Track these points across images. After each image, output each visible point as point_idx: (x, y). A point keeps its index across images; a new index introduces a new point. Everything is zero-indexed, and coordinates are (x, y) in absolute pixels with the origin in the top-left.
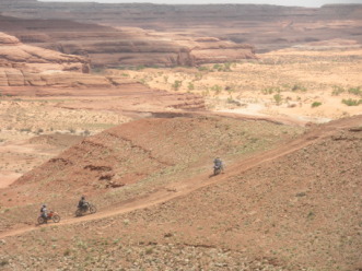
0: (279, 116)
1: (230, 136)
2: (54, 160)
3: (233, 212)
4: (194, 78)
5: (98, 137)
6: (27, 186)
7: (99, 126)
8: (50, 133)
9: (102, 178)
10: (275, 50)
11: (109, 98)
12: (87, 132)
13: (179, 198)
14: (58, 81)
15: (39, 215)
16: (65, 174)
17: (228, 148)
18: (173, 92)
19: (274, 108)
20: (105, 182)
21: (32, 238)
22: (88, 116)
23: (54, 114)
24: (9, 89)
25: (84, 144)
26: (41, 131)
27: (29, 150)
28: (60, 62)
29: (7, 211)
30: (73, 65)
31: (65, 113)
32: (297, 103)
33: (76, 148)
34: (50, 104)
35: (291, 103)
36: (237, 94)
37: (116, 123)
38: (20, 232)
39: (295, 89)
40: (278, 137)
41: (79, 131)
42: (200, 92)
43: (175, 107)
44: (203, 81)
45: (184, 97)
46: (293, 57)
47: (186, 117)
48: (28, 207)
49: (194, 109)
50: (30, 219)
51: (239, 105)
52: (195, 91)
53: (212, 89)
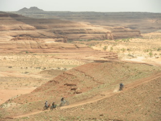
0: (151, 62)
1: (129, 71)
2: (51, 81)
3: (131, 105)
4: (113, 45)
5: (70, 71)
6: (39, 93)
7: (71, 66)
8: (49, 69)
9: (72, 89)
10: (150, 32)
11: (75, 54)
12: (65, 69)
13: (106, 99)
14: (53, 46)
15: (44, 105)
16: (55, 88)
17: (128, 76)
18: (104, 51)
19: (149, 58)
20: (73, 91)
21: (41, 116)
22: (66, 62)
23: (51, 61)
24: (31, 50)
25: (64, 74)
26: (45, 68)
27: (39, 77)
28: (54, 38)
29: (30, 104)
30: (59, 39)
31: (56, 60)
32: (159, 56)
33: (61, 76)
34: (49, 56)
35: (157, 56)
36: (132, 52)
37: (78, 65)
38: (35, 113)
39: (158, 50)
40: (151, 71)
41: (62, 69)
42: (116, 51)
43: (105, 58)
44: (117, 46)
45: (109, 53)
46: (158, 36)
47: (109, 63)
48: (40, 102)
49: (113, 59)
50: (40, 107)
51: (133, 57)
52: (113, 51)
53: (121, 50)
